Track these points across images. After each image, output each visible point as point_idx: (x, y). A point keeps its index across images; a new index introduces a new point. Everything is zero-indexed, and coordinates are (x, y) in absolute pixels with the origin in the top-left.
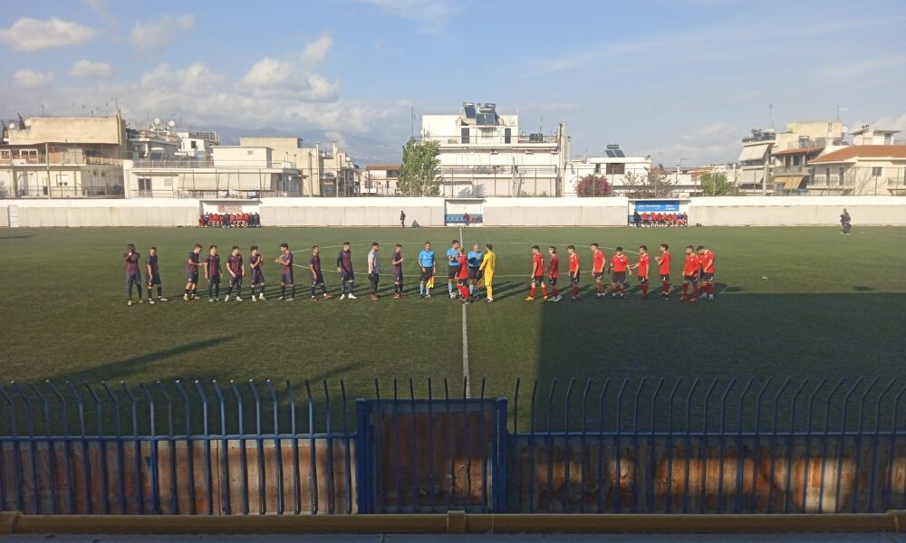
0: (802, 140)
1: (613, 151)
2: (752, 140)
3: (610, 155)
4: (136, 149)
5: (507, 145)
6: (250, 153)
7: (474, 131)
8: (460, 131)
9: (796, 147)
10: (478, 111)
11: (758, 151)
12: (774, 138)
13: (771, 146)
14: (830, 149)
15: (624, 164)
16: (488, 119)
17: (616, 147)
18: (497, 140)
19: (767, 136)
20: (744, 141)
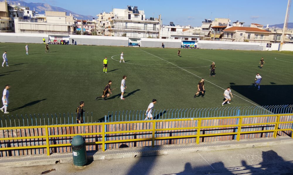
0: (219, 24)
1: (172, 24)
2: (205, 22)
3: (171, 25)
4: (12, 13)
5: (142, 21)
6: (60, 18)
7: (132, 15)
8: (128, 15)
9: (218, 25)
10: (132, 9)
11: (207, 26)
12: (212, 22)
13: (211, 25)
14: (228, 27)
15: (176, 28)
16: (136, 12)
17: (172, 23)
18: (139, 19)
19: (210, 21)
20: (203, 22)
